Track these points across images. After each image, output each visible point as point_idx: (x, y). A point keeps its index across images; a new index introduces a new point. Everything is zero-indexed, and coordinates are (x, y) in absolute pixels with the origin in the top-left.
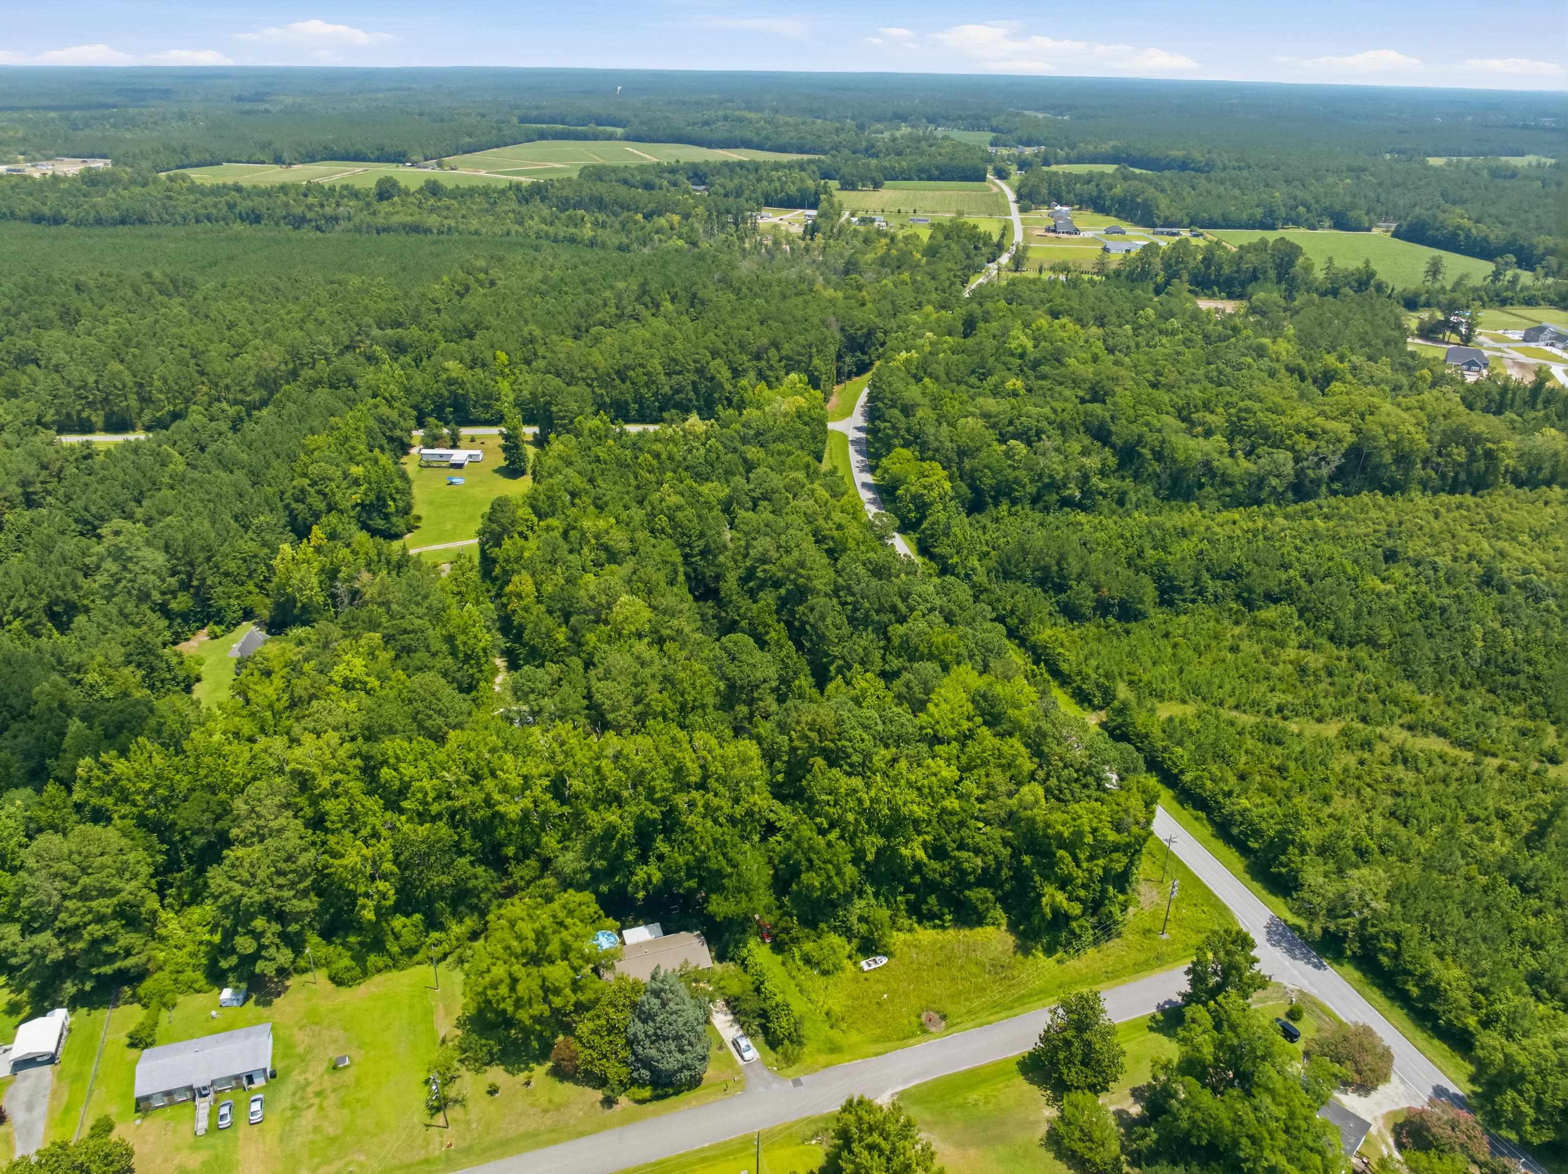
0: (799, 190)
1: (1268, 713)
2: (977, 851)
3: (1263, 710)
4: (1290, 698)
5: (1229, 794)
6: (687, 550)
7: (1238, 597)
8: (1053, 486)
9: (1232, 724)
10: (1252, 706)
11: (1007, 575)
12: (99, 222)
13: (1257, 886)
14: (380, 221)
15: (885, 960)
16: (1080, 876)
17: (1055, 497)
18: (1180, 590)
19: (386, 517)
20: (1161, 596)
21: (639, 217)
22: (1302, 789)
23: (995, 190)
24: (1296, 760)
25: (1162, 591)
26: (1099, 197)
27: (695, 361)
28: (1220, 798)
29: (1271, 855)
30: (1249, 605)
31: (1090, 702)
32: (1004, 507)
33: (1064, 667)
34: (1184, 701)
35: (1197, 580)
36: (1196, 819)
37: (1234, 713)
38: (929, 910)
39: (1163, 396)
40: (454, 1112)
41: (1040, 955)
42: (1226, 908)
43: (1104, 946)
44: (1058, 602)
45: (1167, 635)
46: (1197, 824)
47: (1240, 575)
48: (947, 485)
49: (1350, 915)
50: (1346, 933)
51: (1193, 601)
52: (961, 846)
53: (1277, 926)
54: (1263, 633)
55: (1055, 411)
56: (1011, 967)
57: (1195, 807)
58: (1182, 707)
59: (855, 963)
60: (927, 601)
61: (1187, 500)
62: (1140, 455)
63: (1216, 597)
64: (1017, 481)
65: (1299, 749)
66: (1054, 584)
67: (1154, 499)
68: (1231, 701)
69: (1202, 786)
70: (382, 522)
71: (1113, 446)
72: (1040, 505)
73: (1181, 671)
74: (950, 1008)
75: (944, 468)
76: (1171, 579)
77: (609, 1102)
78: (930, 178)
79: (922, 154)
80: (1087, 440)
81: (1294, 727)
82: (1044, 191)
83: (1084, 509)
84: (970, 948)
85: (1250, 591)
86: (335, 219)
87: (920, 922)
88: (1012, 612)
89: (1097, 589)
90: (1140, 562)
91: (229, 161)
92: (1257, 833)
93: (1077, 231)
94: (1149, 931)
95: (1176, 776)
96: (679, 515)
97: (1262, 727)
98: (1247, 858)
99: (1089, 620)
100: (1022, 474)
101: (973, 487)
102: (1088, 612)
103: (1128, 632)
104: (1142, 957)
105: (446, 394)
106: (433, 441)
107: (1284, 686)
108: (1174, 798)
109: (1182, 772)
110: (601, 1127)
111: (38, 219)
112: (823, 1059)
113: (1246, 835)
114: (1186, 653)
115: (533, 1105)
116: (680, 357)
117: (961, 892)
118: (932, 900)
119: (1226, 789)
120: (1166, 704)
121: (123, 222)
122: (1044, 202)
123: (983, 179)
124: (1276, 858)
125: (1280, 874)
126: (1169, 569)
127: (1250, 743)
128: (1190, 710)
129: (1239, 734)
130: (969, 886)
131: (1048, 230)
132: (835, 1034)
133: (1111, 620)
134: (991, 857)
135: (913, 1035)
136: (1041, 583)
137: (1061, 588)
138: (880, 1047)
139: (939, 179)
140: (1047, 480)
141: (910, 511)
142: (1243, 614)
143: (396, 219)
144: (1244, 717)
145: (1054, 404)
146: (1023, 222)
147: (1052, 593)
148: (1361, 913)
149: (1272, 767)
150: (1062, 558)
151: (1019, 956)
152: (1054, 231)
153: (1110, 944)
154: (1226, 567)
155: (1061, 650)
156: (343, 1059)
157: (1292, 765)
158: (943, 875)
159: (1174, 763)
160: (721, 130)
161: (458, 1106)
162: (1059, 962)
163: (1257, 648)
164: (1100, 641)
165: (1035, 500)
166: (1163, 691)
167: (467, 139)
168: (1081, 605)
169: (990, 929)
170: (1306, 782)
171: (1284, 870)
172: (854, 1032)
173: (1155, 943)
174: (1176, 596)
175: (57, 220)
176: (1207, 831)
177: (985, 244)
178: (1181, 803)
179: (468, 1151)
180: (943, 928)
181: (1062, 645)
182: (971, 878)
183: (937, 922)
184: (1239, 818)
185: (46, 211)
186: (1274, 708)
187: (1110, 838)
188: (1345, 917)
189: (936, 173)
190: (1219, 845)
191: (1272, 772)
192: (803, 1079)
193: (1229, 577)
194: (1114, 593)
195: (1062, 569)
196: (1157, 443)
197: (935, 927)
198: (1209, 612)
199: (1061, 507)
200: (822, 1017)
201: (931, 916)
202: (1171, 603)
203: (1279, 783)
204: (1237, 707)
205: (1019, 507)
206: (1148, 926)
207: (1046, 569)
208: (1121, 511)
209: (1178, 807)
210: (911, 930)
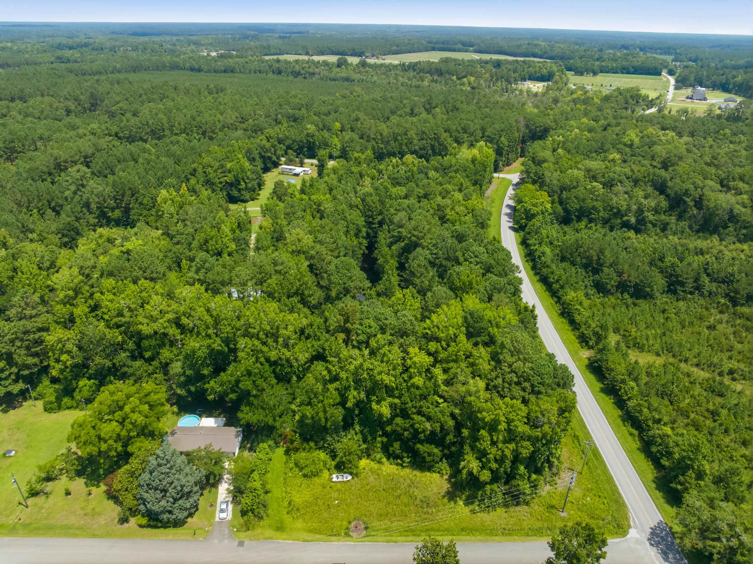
0: (548, 72)
1: (721, 374)
2: (429, 419)
3: (718, 371)
4: (742, 366)
5: (658, 421)
6: (371, 220)
7: (727, 295)
8: (619, 214)
9: (688, 375)
10: (709, 366)
11: (563, 259)
12: (215, 71)
13: (659, 494)
14: (332, 75)
15: (350, 478)
16: (493, 452)
17: (619, 221)
18: (682, 284)
19: (239, 190)
20: (669, 287)
21: (454, 78)
22: (726, 431)
23: (665, 79)
24: (729, 410)
25: (670, 284)
26: (726, 83)
27: (435, 134)
28: (650, 423)
29: (673, 474)
30: (735, 303)
31: (587, 343)
32: (583, 224)
33: (578, 318)
34: (658, 355)
35: (696, 280)
36: (631, 434)
37: (695, 369)
38: (394, 452)
39: (713, 170)
40: (40, 500)
41: (461, 503)
42: (624, 505)
43: (512, 509)
44: (593, 281)
45: (664, 311)
46: (630, 438)
47: (732, 281)
48: (548, 206)
49: (718, 539)
50: (711, 554)
51: (691, 293)
52: (419, 413)
53: (662, 530)
54: (738, 321)
55: (632, 170)
56: (436, 505)
57: (632, 426)
58: (655, 358)
59: (331, 475)
60: (476, 257)
61: (711, 234)
62: (685, 202)
63: (710, 293)
64: (594, 208)
65: (736, 402)
66: (593, 268)
67: (688, 230)
68: (695, 361)
69: (640, 412)
70: (236, 193)
71: (668, 196)
72: (608, 226)
73: (664, 334)
74: (375, 524)
75: (550, 196)
76: (677, 276)
77: (124, 520)
78: (628, 73)
79: (628, 61)
80: (650, 189)
81: (739, 387)
82: (692, 78)
83: (638, 231)
84: (412, 484)
85: (737, 292)
86: (313, 74)
87: (388, 459)
88: (557, 281)
89: (620, 274)
90: (659, 264)
91: (287, 54)
92: (669, 454)
93: (705, 99)
94: (553, 507)
95: (624, 401)
96: (368, 199)
97: (711, 382)
98: (659, 471)
99: (612, 294)
100: (598, 204)
101: (566, 210)
102: (613, 290)
103: (635, 305)
104: (539, 524)
105: (305, 141)
106: (290, 162)
107: (740, 357)
108: (620, 416)
109: (629, 399)
110: (108, 535)
111: (192, 69)
112: (269, 532)
113: (661, 454)
114: (674, 323)
115: (82, 509)
116: (427, 131)
117: (415, 444)
118: (397, 445)
119: (657, 417)
120: (645, 354)
121: (225, 72)
122: (691, 86)
123: (659, 74)
124: (676, 477)
125: (677, 490)
126: (677, 269)
127: (697, 390)
128: (659, 361)
129: (691, 383)
130: (421, 442)
131: (688, 98)
132: (287, 519)
133: (626, 296)
134: (438, 425)
135: (339, 535)
136: (585, 266)
137: (596, 271)
138: (311, 536)
139: (634, 74)
140: (615, 210)
141: (522, 219)
142: (728, 307)
143: (339, 75)
144: (702, 373)
145: (633, 167)
146: (674, 94)
147: (591, 274)
148: (728, 540)
149: (708, 410)
150: (602, 251)
151: (446, 500)
152: (691, 98)
153: (518, 508)
154: (722, 275)
155: (579, 307)
156: (10, 451)
157: (724, 412)
158: (405, 430)
159: (626, 392)
160: (523, 50)
161: (44, 496)
162: (473, 512)
163: (730, 330)
164: (614, 308)
165: (605, 222)
166: (644, 345)
167: (395, 48)
168: (607, 284)
169: (436, 476)
170: (732, 427)
171: (679, 487)
172: (301, 520)
173: (553, 517)
174: (679, 288)
175: (199, 70)
176: (636, 444)
177: (643, 101)
178: (624, 421)
179: (25, 526)
180: (403, 467)
181: (581, 304)
182: (422, 436)
183: (399, 461)
184: (658, 440)
185: (196, 66)
186: (726, 370)
187: (520, 429)
188: (713, 540)
189: (632, 70)
190: (641, 457)
191: (706, 414)
192: (247, 543)
193: (723, 282)
194: (631, 279)
195: (599, 259)
196: (698, 196)
197: (397, 464)
198: (702, 302)
199: (621, 228)
200: (286, 504)
201: (396, 457)
202: (674, 292)
203: (708, 422)
204: (697, 365)
205: (593, 225)
206: (554, 502)
207: (589, 258)
208: (662, 234)
209: (621, 423)
210: (380, 462)
